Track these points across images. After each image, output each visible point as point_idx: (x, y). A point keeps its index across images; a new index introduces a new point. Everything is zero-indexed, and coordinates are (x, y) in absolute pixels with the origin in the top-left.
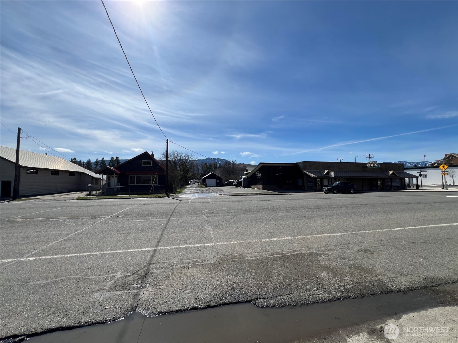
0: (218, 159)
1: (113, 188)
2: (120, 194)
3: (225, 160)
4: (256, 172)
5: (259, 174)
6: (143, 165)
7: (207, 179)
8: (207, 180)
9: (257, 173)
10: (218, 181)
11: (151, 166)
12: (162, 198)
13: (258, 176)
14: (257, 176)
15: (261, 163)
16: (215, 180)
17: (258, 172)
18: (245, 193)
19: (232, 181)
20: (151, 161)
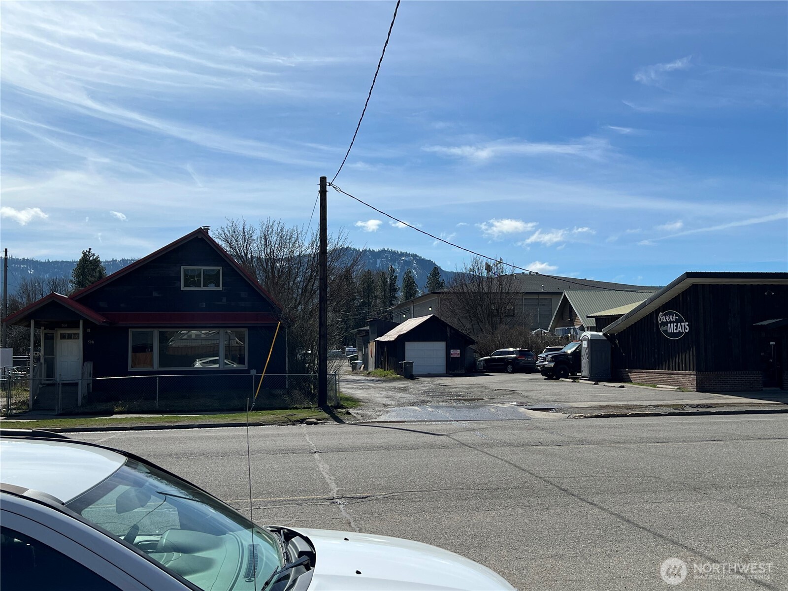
0: (383, 251)
1: (77, 384)
2: (120, 409)
3: (415, 256)
4: (657, 312)
5: (677, 321)
6: (186, 286)
7: (407, 343)
8: (410, 346)
9: (662, 318)
10: (455, 353)
11: (220, 288)
12: (316, 424)
13: (671, 328)
14: (662, 329)
15: (689, 275)
16: (441, 346)
17: (672, 314)
18: (641, 407)
19: (512, 353)
20: (220, 268)
